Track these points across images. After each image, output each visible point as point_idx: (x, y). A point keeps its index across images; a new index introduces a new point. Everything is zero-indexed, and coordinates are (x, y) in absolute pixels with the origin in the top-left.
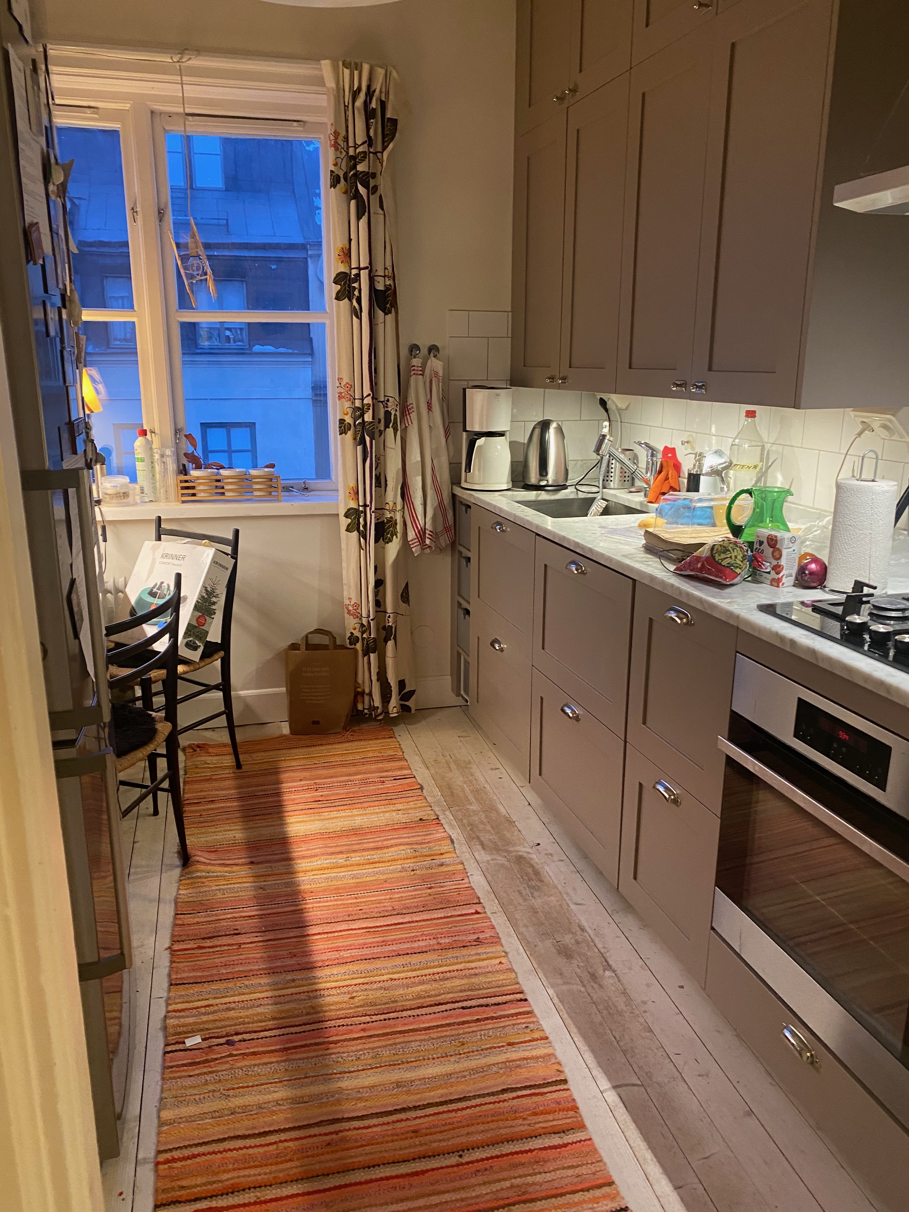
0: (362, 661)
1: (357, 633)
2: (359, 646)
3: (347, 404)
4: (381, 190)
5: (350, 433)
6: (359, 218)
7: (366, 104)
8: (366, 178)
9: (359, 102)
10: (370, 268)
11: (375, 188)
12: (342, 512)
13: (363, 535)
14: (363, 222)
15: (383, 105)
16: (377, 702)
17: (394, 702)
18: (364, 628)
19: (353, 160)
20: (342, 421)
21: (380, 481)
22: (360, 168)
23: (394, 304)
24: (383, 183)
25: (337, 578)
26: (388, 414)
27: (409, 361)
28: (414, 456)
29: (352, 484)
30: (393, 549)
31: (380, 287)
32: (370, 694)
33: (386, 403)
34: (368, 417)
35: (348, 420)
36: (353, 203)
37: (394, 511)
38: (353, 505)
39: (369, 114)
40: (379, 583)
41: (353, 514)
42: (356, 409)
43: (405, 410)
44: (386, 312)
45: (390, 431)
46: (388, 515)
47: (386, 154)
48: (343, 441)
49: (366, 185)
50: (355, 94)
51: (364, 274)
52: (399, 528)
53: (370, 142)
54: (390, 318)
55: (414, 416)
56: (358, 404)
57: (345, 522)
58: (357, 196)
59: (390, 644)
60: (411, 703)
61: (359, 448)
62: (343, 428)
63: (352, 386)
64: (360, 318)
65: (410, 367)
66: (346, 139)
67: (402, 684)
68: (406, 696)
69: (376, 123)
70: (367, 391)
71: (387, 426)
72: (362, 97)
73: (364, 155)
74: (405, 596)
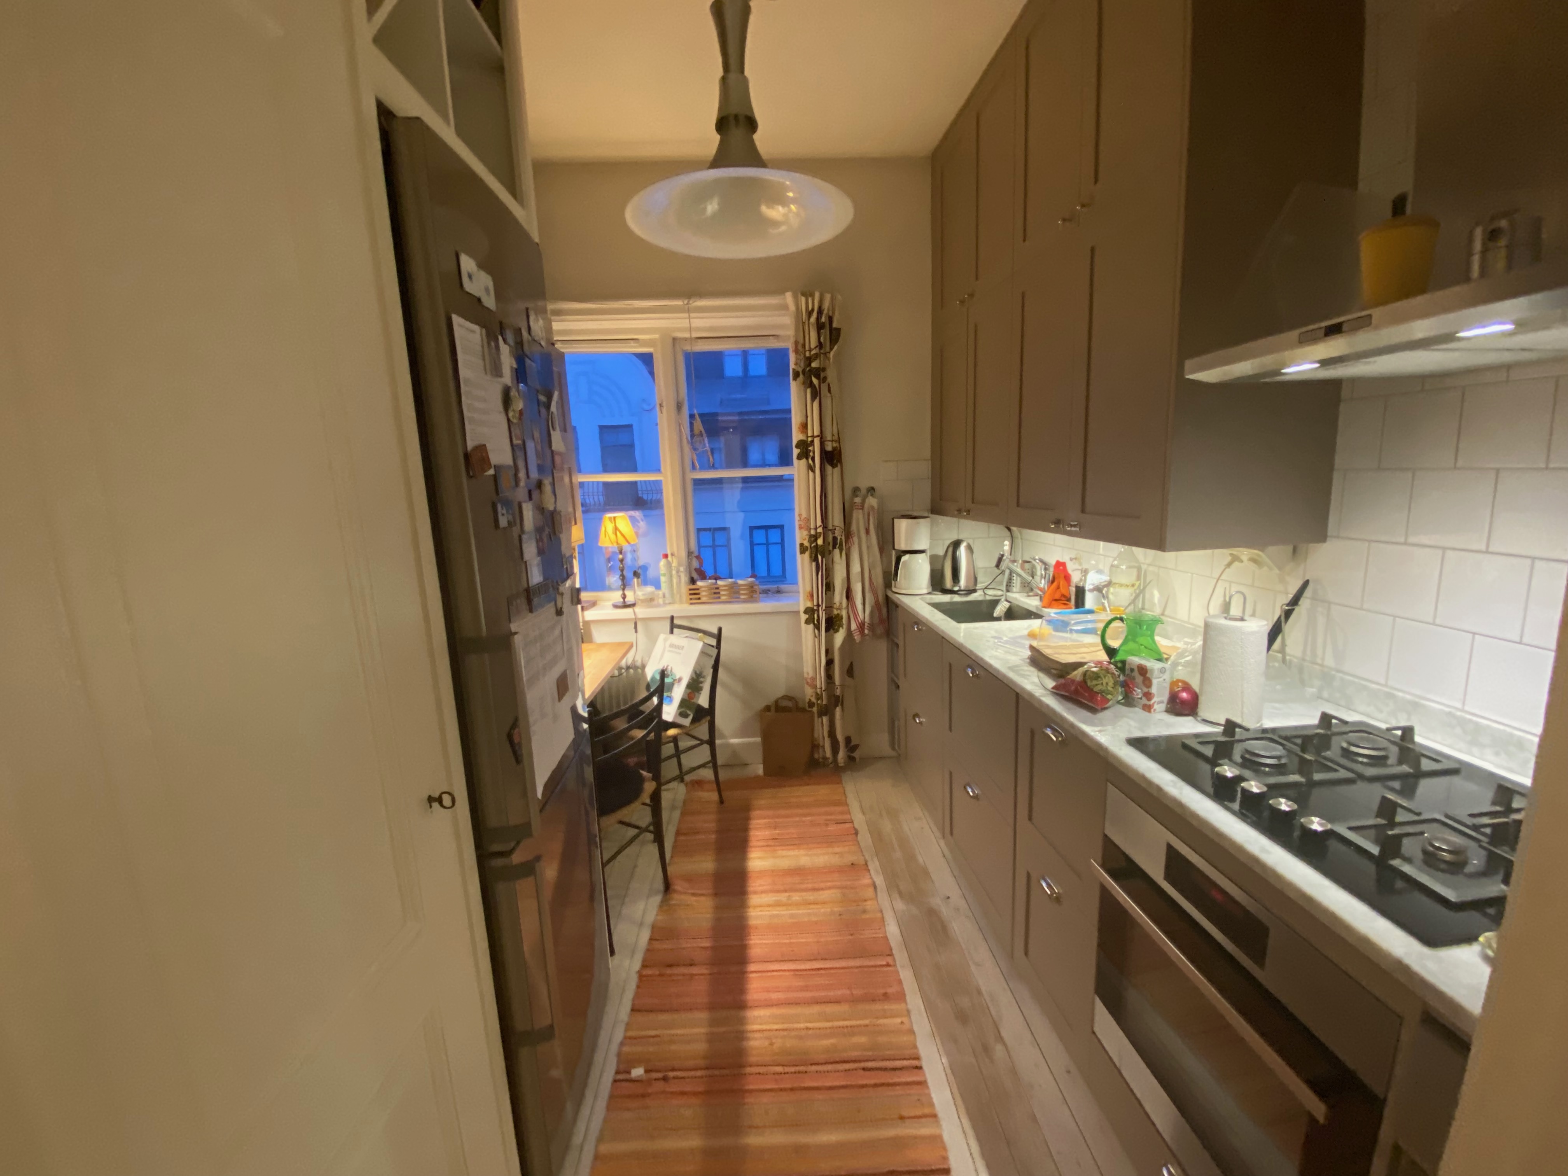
0: (817, 721)
1: (813, 700)
2: (815, 709)
3: (805, 533)
4: (829, 380)
5: (807, 554)
6: (813, 400)
7: (818, 319)
8: (817, 372)
9: (813, 319)
10: (822, 436)
11: (825, 379)
12: (802, 609)
13: (817, 627)
14: (816, 404)
15: (830, 319)
16: (829, 753)
17: (841, 755)
18: (819, 697)
19: (809, 360)
20: (802, 545)
21: (829, 587)
22: (814, 365)
23: (840, 460)
24: (831, 374)
25: (799, 656)
26: (835, 539)
27: (852, 499)
28: (856, 568)
29: (808, 589)
30: (839, 638)
31: (829, 448)
32: (823, 747)
33: (833, 531)
34: (820, 542)
35: (806, 543)
36: (809, 391)
37: (840, 608)
38: (809, 604)
39: (820, 327)
40: (830, 662)
41: (809, 611)
42: (811, 536)
43: (848, 535)
44: (834, 466)
45: (837, 551)
46: (836, 612)
47: (832, 353)
48: (802, 560)
49: (818, 377)
50: (810, 314)
51: (817, 441)
52: (844, 621)
53: (820, 345)
54: (837, 470)
55: (855, 539)
56: (813, 532)
57: (804, 617)
58: (811, 385)
59: (838, 710)
60: (856, 754)
61: (814, 564)
62: (803, 549)
63: (808, 520)
64: (814, 471)
65: (853, 504)
66: (804, 346)
67: (848, 740)
68: (851, 747)
69: (826, 332)
70: (819, 523)
71: (834, 547)
72: (815, 315)
73: (816, 356)
74: (850, 672)
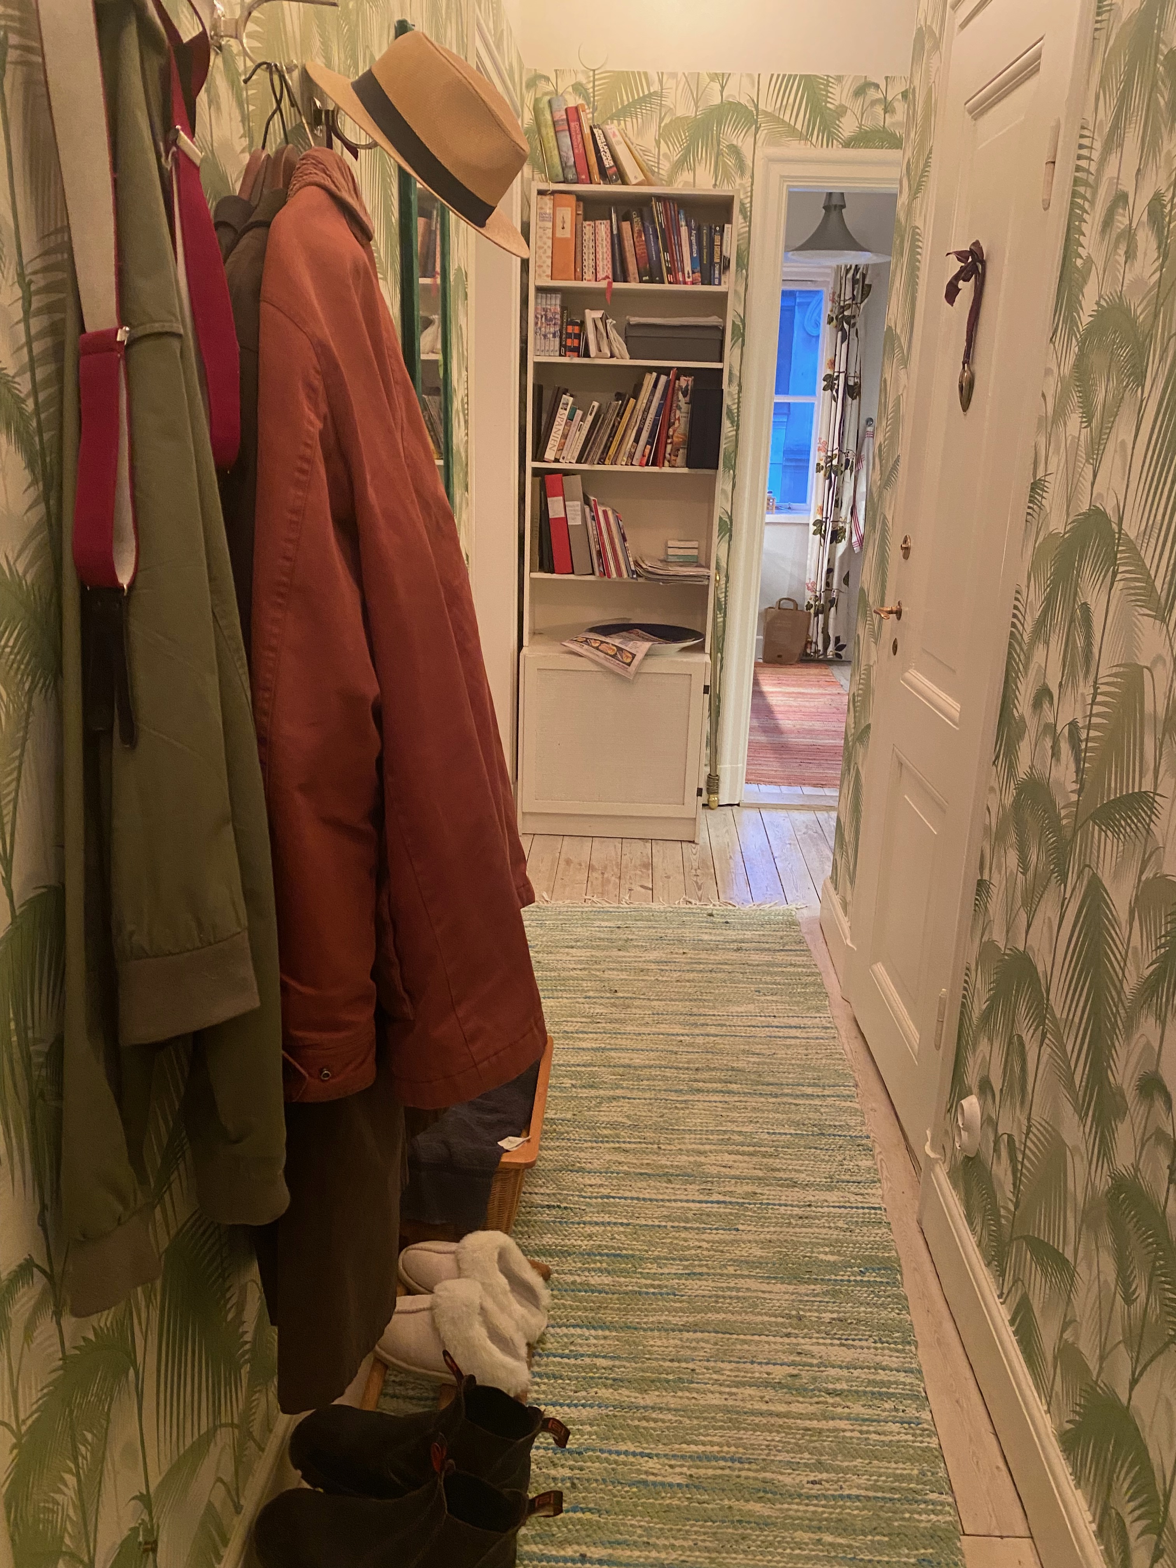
0: (813, 621)
1: (812, 602)
2: (812, 611)
3: (823, 454)
4: (857, 326)
5: (822, 472)
6: (842, 342)
7: (854, 276)
8: (848, 319)
9: (850, 275)
10: (846, 373)
11: (854, 324)
12: (811, 522)
13: (824, 537)
14: (845, 345)
15: (864, 276)
16: (820, 647)
17: (831, 648)
18: (817, 598)
19: (843, 309)
20: (818, 464)
21: (838, 504)
22: (846, 313)
23: (859, 394)
24: (859, 322)
25: (803, 566)
26: (847, 461)
27: (865, 428)
28: (862, 488)
29: (820, 504)
30: (842, 547)
31: (851, 383)
32: (816, 643)
33: (847, 454)
34: (835, 462)
35: (822, 464)
36: (840, 334)
37: (845, 522)
38: (819, 517)
39: (855, 282)
40: (830, 571)
41: (819, 523)
42: (828, 457)
43: (859, 459)
44: (853, 398)
45: (848, 471)
46: (841, 525)
47: (862, 306)
48: (817, 478)
49: (848, 323)
50: (847, 271)
51: (842, 376)
52: (847, 534)
53: (854, 298)
54: (856, 402)
55: (864, 463)
56: (829, 454)
57: (812, 528)
58: (842, 329)
59: (833, 609)
60: (841, 653)
61: (827, 482)
62: (819, 468)
63: (827, 443)
64: (836, 402)
65: (865, 431)
66: (840, 296)
67: (838, 639)
68: (839, 648)
69: (858, 287)
70: (836, 445)
71: (846, 468)
72: (852, 272)
73: (850, 306)
74: (846, 580)
